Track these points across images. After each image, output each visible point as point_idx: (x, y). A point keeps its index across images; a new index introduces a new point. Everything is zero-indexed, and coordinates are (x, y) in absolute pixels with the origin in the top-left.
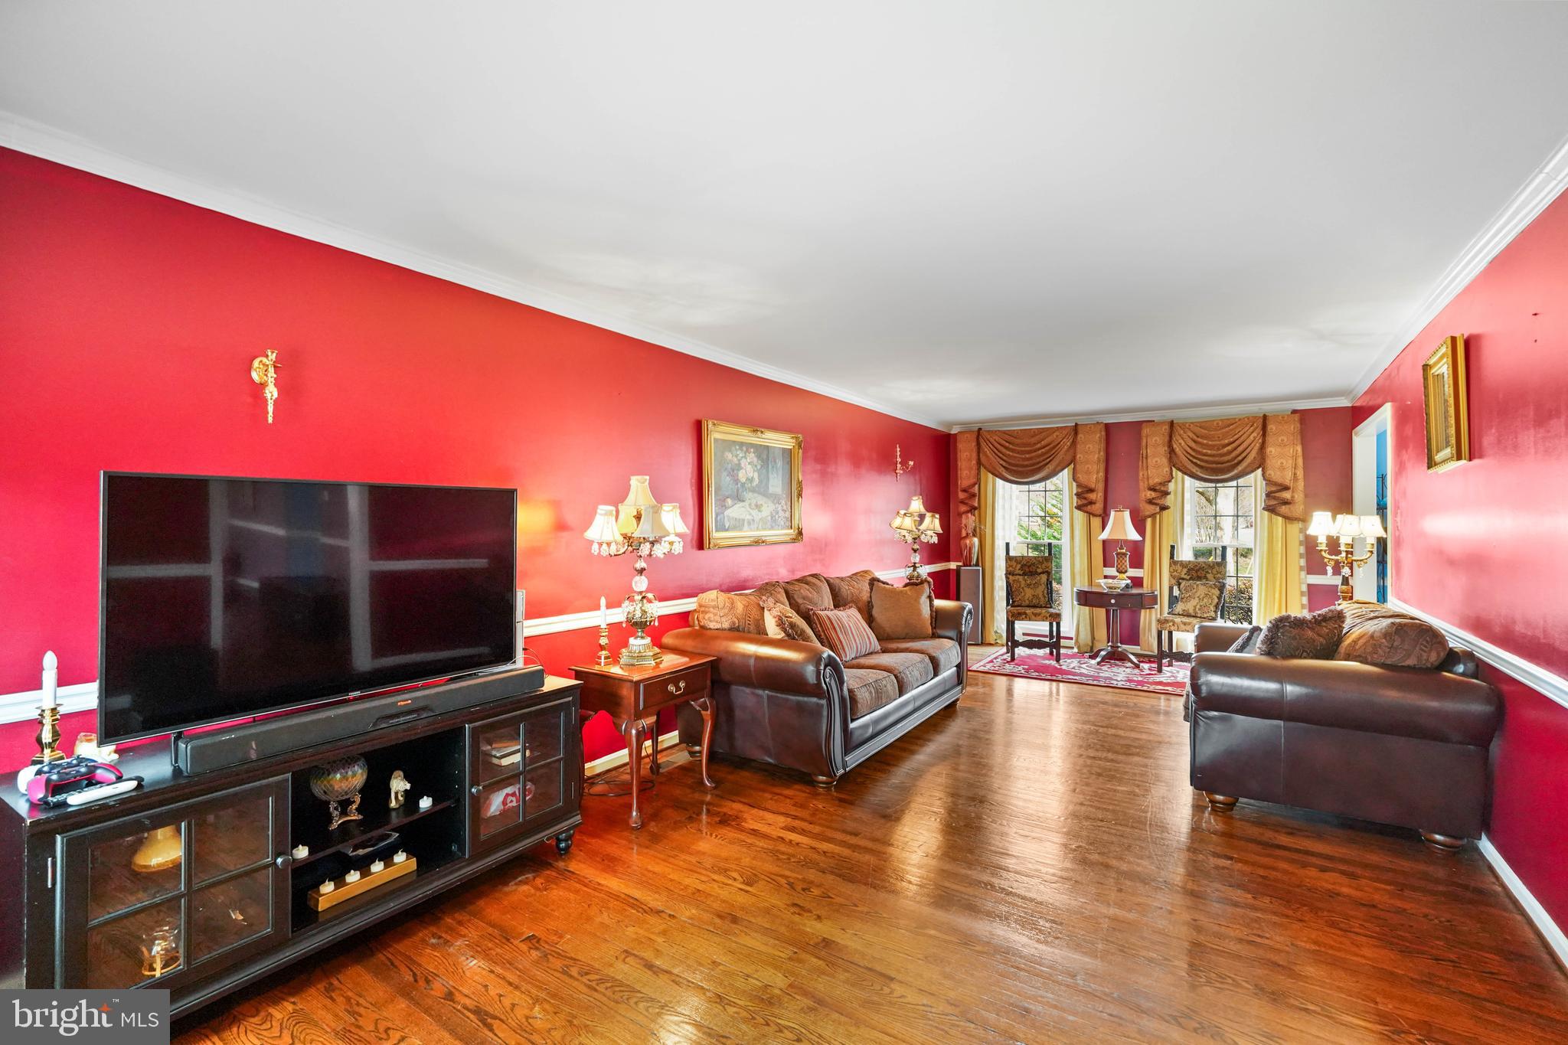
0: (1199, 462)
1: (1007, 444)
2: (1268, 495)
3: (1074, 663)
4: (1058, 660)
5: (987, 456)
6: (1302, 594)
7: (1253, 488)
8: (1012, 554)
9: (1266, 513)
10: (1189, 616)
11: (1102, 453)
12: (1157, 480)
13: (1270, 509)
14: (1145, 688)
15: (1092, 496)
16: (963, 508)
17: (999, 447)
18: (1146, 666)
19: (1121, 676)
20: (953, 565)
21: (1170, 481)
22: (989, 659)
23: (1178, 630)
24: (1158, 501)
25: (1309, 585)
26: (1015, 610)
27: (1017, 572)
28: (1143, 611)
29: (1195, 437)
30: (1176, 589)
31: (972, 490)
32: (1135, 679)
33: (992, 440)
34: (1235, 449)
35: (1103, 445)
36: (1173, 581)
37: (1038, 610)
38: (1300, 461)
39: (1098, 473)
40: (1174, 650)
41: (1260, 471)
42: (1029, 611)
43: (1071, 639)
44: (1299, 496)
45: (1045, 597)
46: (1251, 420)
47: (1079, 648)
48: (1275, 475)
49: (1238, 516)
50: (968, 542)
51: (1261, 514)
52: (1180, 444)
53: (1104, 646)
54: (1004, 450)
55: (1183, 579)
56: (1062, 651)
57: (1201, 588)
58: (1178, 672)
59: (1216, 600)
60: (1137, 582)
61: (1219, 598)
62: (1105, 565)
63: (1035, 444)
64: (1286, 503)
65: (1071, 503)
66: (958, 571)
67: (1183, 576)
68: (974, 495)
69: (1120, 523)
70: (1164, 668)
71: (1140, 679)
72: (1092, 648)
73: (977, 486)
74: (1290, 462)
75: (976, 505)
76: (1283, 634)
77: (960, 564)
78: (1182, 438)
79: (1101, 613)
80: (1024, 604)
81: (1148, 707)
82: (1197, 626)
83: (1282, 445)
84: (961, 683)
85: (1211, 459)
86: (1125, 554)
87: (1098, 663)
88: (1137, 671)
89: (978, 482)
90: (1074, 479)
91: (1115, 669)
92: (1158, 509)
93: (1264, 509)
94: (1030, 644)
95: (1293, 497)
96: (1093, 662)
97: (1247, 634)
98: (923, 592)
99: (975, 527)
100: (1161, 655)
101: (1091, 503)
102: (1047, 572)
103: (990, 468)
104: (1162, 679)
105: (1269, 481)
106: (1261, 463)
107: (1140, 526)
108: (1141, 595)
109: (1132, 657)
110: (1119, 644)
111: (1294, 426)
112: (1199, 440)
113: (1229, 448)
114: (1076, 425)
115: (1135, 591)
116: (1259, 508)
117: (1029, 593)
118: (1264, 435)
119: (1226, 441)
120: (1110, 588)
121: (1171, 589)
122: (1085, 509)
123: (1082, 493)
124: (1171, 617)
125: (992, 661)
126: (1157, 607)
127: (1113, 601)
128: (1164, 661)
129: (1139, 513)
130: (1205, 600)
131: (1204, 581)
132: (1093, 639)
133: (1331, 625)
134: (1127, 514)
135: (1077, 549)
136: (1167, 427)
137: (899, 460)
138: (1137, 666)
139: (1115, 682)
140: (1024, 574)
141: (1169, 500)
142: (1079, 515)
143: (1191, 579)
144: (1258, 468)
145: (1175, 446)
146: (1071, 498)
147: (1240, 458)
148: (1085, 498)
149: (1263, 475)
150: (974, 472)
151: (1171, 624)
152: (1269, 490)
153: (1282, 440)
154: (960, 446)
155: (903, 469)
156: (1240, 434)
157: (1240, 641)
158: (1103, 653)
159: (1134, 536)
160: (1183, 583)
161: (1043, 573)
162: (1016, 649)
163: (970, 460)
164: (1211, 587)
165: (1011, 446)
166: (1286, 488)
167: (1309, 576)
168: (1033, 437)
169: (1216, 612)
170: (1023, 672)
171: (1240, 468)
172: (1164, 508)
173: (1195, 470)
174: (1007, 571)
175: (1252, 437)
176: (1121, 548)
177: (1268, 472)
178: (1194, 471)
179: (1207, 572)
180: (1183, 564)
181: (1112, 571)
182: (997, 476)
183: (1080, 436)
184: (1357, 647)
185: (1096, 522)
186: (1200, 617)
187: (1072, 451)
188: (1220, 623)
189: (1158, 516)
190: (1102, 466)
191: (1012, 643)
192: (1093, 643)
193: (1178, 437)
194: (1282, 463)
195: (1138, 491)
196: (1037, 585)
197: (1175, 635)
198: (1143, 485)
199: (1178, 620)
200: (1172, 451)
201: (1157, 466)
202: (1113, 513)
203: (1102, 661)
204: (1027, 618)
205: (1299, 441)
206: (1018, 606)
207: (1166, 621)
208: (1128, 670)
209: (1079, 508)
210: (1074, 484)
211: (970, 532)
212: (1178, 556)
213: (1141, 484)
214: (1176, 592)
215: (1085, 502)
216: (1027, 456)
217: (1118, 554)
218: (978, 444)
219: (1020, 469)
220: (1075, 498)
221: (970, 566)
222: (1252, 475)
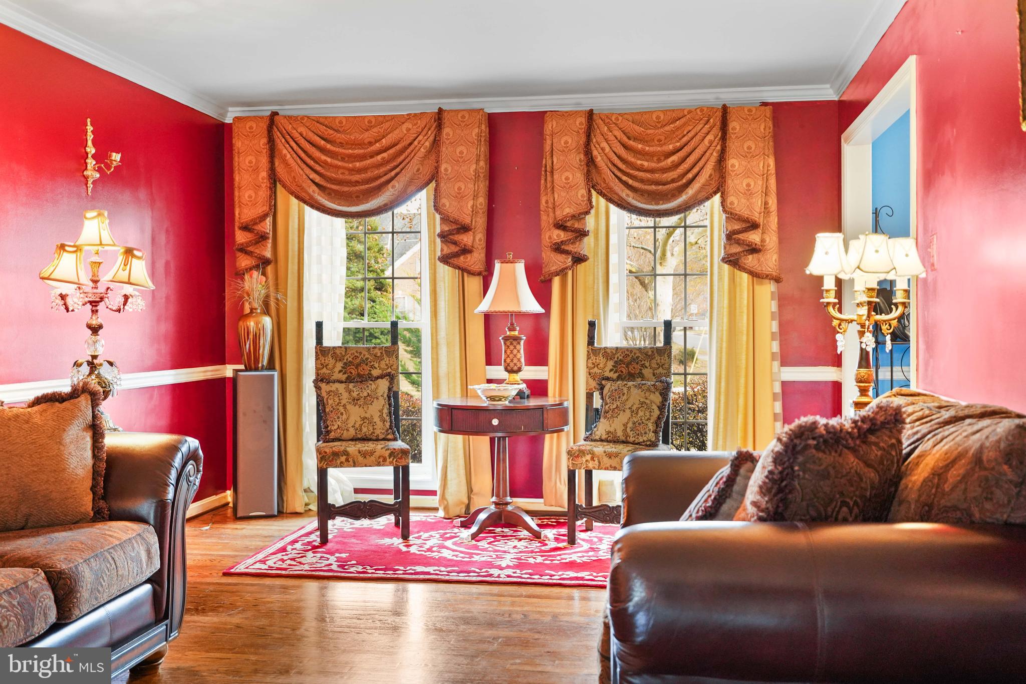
0: (630, 182)
1: (323, 142)
2: (730, 237)
3: (433, 539)
4: (405, 537)
5: (287, 164)
6: (775, 397)
7: (709, 228)
8: (326, 343)
9: (726, 267)
10: (616, 441)
11: (482, 163)
12: (568, 211)
13: (732, 261)
14: (545, 579)
15: (466, 239)
16: (244, 262)
17: (307, 146)
18: (549, 533)
19: (508, 556)
20: (228, 371)
21: (588, 213)
22: (280, 545)
23: (599, 468)
24: (570, 248)
25: (784, 384)
26: (330, 447)
27: (337, 376)
28: (547, 436)
29: (625, 139)
30: (596, 395)
31: (258, 227)
32: (531, 561)
33: (296, 135)
34: (684, 160)
35: (484, 149)
36: (593, 384)
37: (369, 446)
38: (773, 182)
39: (475, 197)
40: (595, 503)
41: (717, 198)
42: (353, 448)
43: (433, 493)
44: (772, 240)
45: (384, 421)
46: (703, 113)
47: (446, 509)
48: (739, 204)
49: (685, 275)
50: (252, 324)
51: (720, 268)
52: (603, 149)
53: (486, 504)
54: (317, 154)
55: (608, 379)
56: (414, 517)
57: (635, 391)
58: (601, 540)
59: (657, 412)
60: (538, 388)
61: (662, 408)
62: (489, 362)
63: (371, 144)
64: (754, 250)
65: (432, 251)
66: (234, 381)
67: (607, 374)
68: (263, 237)
69: (510, 283)
70: (580, 535)
71: (539, 560)
72: (468, 507)
73: (269, 221)
74: (760, 183)
75: (268, 254)
76: (803, 465)
77: (242, 367)
78: (606, 140)
79: (482, 444)
80: (346, 435)
81: (548, 619)
82: (626, 460)
83: (748, 155)
84: (166, 617)
85: (648, 175)
86: (517, 339)
87: (474, 536)
88: (535, 545)
89: (273, 210)
90: (437, 209)
91: (501, 545)
92: (569, 261)
93: (723, 260)
94: (354, 511)
95: (763, 241)
96: (466, 534)
97: (726, 470)
98: (74, 417)
99: (267, 296)
100: (574, 512)
101: (466, 251)
102: (389, 374)
103: (293, 188)
104: (574, 557)
105: (731, 215)
106: (719, 186)
107: (542, 292)
108: (541, 408)
109: (528, 519)
110: (509, 499)
111: (764, 126)
112: (631, 143)
113: (675, 158)
114: (440, 110)
115: (533, 402)
116: (717, 259)
117: (355, 414)
118: (724, 138)
119: (671, 147)
120: (492, 398)
121: (589, 396)
122: (455, 261)
123: (451, 233)
124: (588, 446)
125: (283, 549)
126: (569, 428)
127: (495, 422)
128: (578, 523)
129: (541, 268)
130: (641, 413)
131: (639, 381)
132: (470, 490)
133: (885, 440)
134: (520, 268)
135: (442, 334)
136: (582, 121)
137: (91, 150)
138: (537, 536)
139: (495, 572)
140: (349, 380)
141: (587, 246)
142: (445, 271)
143: (619, 378)
144: (715, 193)
145: (595, 153)
146: (432, 243)
147: (690, 176)
148: (455, 243)
149: (723, 203)
150: (264, 193)
151: (588, 457)
152: (730, 229)
153: (749, 148)
154: (238, 143)
155: (99, 170)
156: (690, 135)
157: (711, 488)
158: (482, 516)
159: (531, 305)
160: (608, 386)
161: (381, 377)
162: (330, 522)
163: (256, 170)
164: (649, 390)
165: (329, 146)
166: (754, 226)
167: (785, 369)
168: (367, 130)
169: (656, 432)
170: (334, 567)
171: (690, 191)
172: (579, 259)
173: (625, 193)
174: (317, 374)
175: (706, 141)
176: (512, 329)
177: (729, 200)
178: (624, 195)
179: (643, 366)
180: (609, 354)
181: (497, 372)
182: (305, 202)
183: (446, 130)
184: (947, 487)
185: (474, 284)
186: (634, 443)
187: (433, 157)
188: (664, 451)
189: (570, 273)
190: (483, 186)
191: (327, 511)
192: (469, 498)
193: (600, 138)
194: (748, 185)
195: (537, 231)
196: (370, 399)
197: (597, 476)
198: (546, 220)
199: (599, 449)
200: (590, 161)
201: (569, 187)
202: (498, 266)
203: (480, 531)
204: (350, 461)
205: (772, 150)
206: (334, 440)
207: (582, 453)
208: (521, 545)
209: (445, 259)
210: (438, 217)
211: (256, 305)
212: (600, 341)
213: (544, 217)
214: (597, 403)
215: (454, 249)
216: (358, 164)
217: (506, 339)
218: (271, 141)
219: (346, 189)
220: (438, 240)
221: (256, 369)
222: (708, 204)
